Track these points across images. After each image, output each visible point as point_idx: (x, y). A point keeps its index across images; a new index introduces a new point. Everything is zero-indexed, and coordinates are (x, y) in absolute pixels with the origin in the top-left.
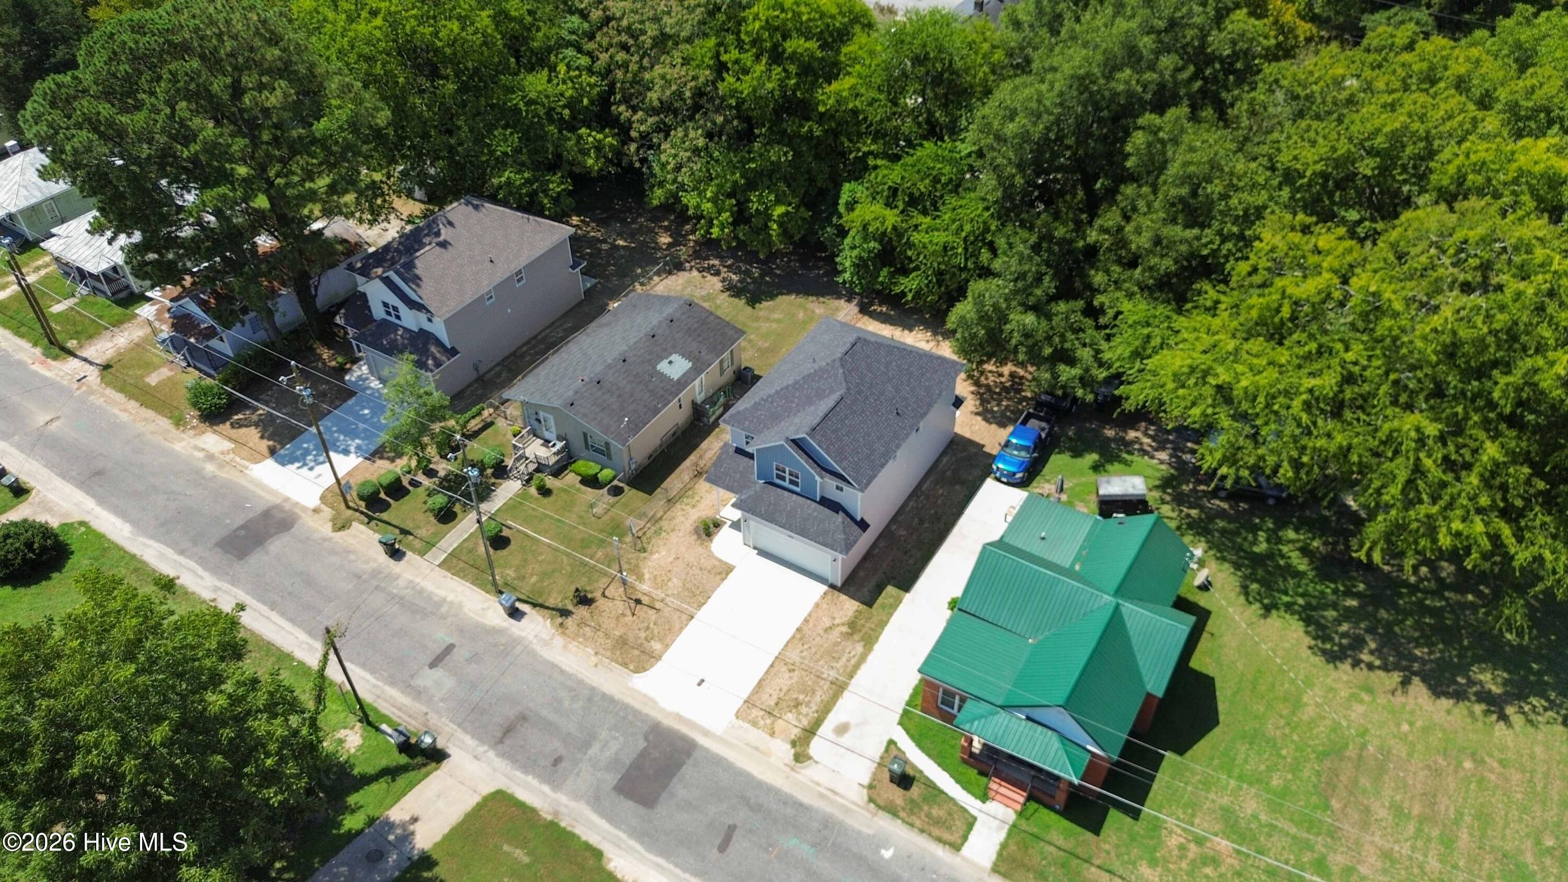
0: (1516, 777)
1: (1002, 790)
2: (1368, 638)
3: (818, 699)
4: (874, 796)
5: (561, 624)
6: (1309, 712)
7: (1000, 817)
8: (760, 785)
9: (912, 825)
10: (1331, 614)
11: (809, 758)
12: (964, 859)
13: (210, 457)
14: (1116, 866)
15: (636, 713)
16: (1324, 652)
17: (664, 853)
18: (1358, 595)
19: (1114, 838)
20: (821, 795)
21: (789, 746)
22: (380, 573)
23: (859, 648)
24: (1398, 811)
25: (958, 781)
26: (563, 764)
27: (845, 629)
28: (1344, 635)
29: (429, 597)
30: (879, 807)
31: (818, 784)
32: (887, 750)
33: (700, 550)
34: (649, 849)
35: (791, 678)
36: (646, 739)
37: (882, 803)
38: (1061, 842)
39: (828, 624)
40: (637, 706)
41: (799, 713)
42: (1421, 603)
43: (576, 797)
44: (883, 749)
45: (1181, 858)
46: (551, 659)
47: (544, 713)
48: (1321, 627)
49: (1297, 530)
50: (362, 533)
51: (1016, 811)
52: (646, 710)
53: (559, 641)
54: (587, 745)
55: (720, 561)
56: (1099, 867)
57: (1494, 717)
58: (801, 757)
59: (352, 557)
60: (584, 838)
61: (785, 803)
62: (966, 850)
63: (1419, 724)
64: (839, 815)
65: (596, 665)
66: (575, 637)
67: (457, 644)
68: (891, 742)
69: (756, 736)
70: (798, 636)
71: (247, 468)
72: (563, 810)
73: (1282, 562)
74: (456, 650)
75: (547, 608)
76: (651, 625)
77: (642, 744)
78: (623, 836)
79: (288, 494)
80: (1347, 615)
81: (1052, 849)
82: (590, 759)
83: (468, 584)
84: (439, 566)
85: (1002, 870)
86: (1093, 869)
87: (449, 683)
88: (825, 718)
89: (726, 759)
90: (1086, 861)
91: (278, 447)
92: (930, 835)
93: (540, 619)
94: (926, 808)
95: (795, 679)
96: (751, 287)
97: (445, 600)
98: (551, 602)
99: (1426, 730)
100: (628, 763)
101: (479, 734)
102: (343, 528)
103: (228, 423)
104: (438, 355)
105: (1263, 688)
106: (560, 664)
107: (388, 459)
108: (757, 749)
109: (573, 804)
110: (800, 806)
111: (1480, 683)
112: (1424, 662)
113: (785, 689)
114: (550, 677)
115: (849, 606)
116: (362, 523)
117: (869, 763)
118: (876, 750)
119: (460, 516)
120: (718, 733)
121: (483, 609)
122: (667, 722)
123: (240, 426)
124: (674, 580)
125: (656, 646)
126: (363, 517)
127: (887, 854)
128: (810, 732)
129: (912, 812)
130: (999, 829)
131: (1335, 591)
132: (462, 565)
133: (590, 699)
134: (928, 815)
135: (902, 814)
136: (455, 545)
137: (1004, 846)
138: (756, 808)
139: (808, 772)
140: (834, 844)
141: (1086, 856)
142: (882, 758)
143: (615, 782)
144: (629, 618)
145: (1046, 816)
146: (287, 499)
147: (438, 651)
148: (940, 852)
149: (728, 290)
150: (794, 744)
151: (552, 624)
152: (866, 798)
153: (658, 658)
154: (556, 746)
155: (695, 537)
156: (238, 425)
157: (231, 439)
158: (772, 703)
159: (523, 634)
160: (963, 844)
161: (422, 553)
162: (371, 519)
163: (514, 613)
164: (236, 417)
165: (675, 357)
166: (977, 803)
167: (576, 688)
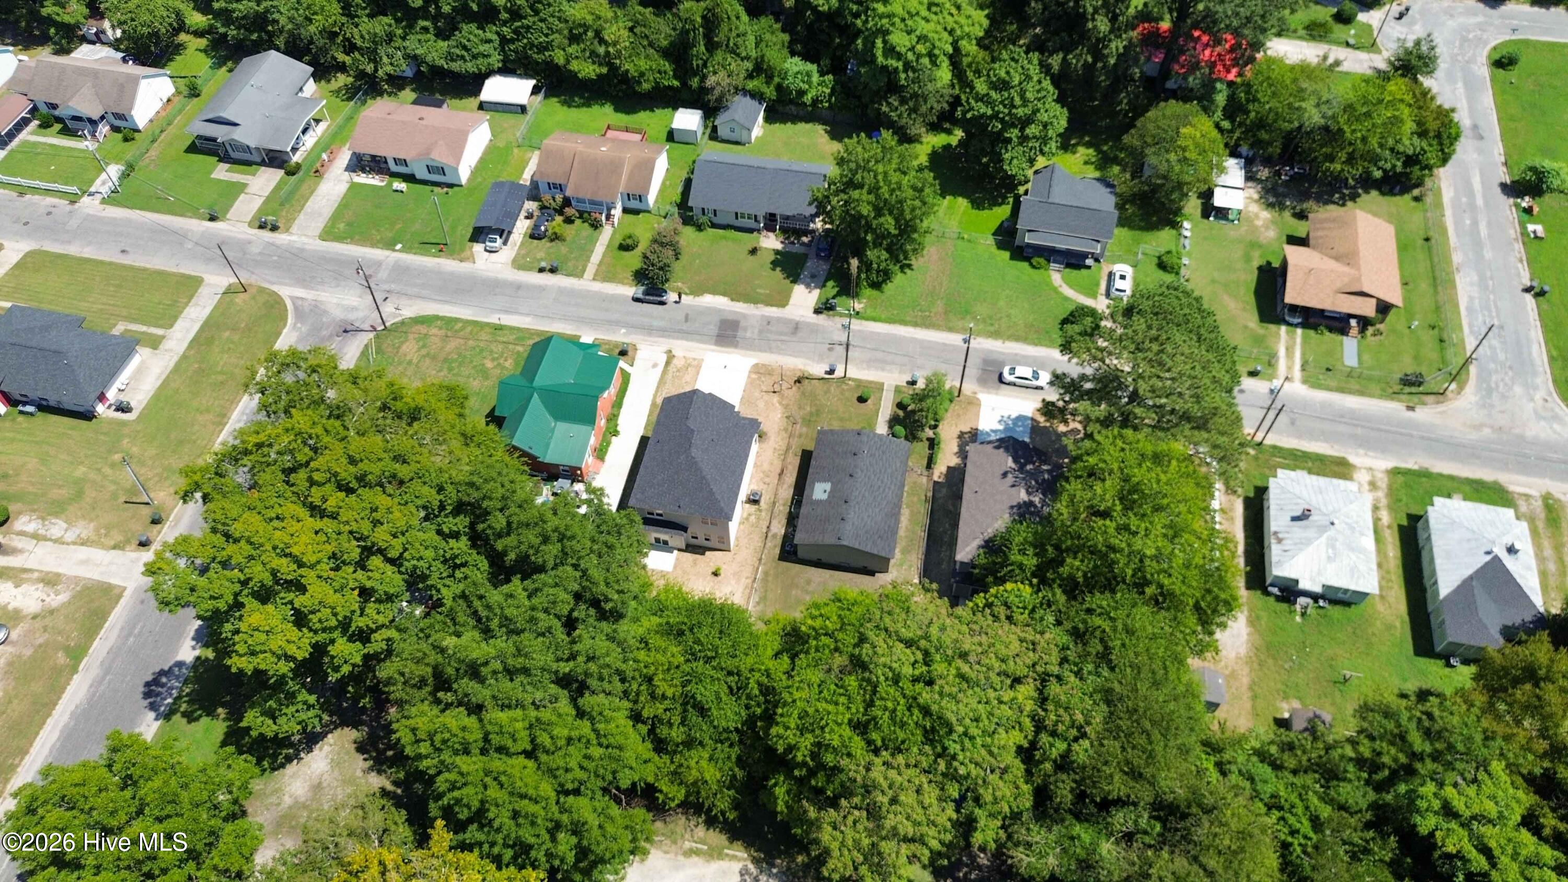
4: (633, 346)
5: (804, 373)
8: (681, 338)
11: (664, 352)
12: (592, 337)
17: (708, 307)
20: (655, 342)
21: (676, 355)
30: (630, 344)
35: (684, 380)
36: (737, 341)
40: (748, 352)
41: (675, 367)
43: (753, 315)
44: (634, 363)
46: (798, 359)
47: (786, 338)
52: (743, 352)
53: (801, 367)
54: (761, 332)
58: (668, 351)
60: (741, 302)
64: (645, 338)
66: (794, 370)
68: (631, 366)
69: (691, 355)
72: (755, 309)
75: (816, 378)
76: (761, 383)
77: (737, 338)
82: (755, 327)
83: (864, 379)
84: (885, 382)
88: (663, 367)
89: (699, 343)
91: (1035, 424)
93: (816, 374)
97: (869, 370)
98: (814, 381)
101: (808, 325)
108: (688, 351)
113: (685, 375)
117: (638, 356)
119: (896, 409)
120: (707, 352)
122: (731, 350)
124: (762, 406)
125: (753, 376)
127: (622, 331)
128: (668, 363)
129: (616, 344)
132: (873, 385)
133: (770, 349)
134: (609, 345)
135: (619, 343)
136: (885, 393)
138: (680, 331)
139: (663, 348)
142: (633, 359)
148: (602, 337)
150: (673, 356)
151: (808, 372)
152: (636, 345)
154: (773, 328)
158: (689, 368)
159: (819, 365)
160: (593, 340)
161: (898, 386)
167: (779, 351)
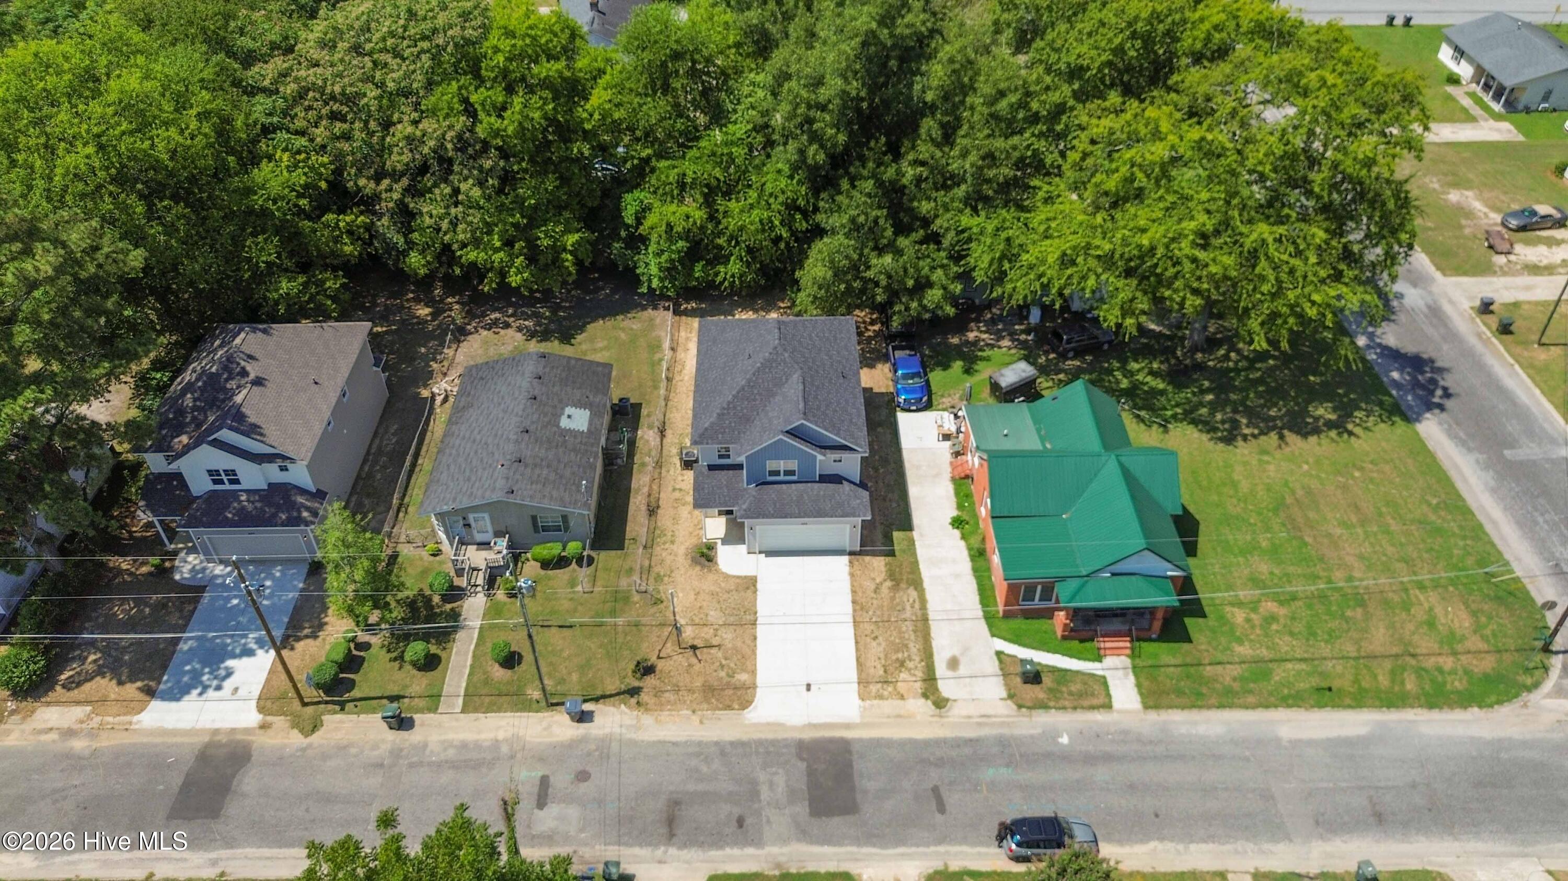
0: (1387, 468)
1: (1108, 645)
2: (1238, 417)
3: (914, 650)
4: (1020, 702)
5: (638, 703)
6: (1244, 486)
7: (1120, 666)
8: (927, 744)
9: (1064, 708)
10: (1204, 411)
11: (947, 700)
12: (1119, 712)
13: (69, 733)
14: (1220, 657)
15: (774, 742)
16: (1221, 439)
17: (900, 842)
18: (1209, 390)
19: (1203, 639)
20: (979, 724)
21: (923, 700)
22: (401, 750)
23: (913, 594)
24: (1343, 524)
25: (1071, 656)
26: (749, 821)
27: (889, 583)
28: (1223, 422)
29: (478, 746)
30: (1028, 708)
31: (969, 717)
32: (1001, 661)
33: (711, 577)
34: (884, 846)
35: (879, 644)
36: (802, 759)
37: (1029, 704)
38: (1173, 661)
39: (873, 587)
40: (770, 736)
41: (909, 670)
42: (1247, 379)
43: (785, 841)
44: (997, 663)
45: (1253, 627)
46: (655, 739)
47: (691, 787)
48: (1206, 423)
49: (1136, 361)
50: (341, 722)
51: (1128, 656)
52: (780, 735)
53: (647, 720)
54: (754, 794)
55: (738, 577)
56: (1210, 664)
57: (1346, 436)
58: (941, 703)
59: (353, 751)
60: (823, 871)
61: (959, 746)
62: (1116, 704)
63: (1311, 460)
64: (1006, 731)
65: (701, 722)
66: (661, 706)
67: (547, 773)
68: (999, 654)
69: (889, 706)
70: (858, 607)
71: (130, 723)
72: (782, 859)
73: (1146, 388)
74: (552, 779)
75: (611, 696)
76: (724, 662)
77: (803, 766)
78: (854, 849)
79: (209, 725)
80: (1214, 407)
81: (1172, 669)
82: (769, 804)
83: (508, 714)
84: (463, 712)
85: (1151, 704)
86: (1208, 668)
87: (573, 812)
88: (933, 662)
89: (882, 738)
90: (1200, 665)
91: (152, 684)
92: (1083, 708)
93: (612, 709)
94: (1064, 689)
95: (884, 644)
96: (552, 326)
97: (497, 741)
98: (611, 688)
99: (1318, 462)
100: (804, 787)
101: (643, 838)
102: (315, 728)
103: (58, 688)
104: (309, 504)
105: (1205, 483)
106: (667, 739)
107: (307, 637)
108: (899, 716)
109: (786, 850)
110: (970, 741)
111: (1321, 417)
112: (1281, 418)
113: (882, 656)
114: (668, 755)
115: (878, 564)
116: (335, 713)
117: (995, 679)
118: (993, 666)
119: (443, 655)
120: (857, 720)
121: (545, 729)
122: (807, 735)
123: (79, 684)
124: (712, 613)
125: (743, 677)
126: (330, 707)
127: (1064, 740)
128: (930, 679)
129: (1057, 699)
130: (1126, 675)
131: (1194, 394)
132: (487, 699)
133: (723, 753)
134: (1071, 693)
135: (1052, 704)
136: (464, 685)
137: (1139, 686)
138: (940, 763)
139: (956, 712)
140: (1021, 756)
141: (1196, 662)
142: (1001, 669)
143: (808, 810)
144: (698, 667)
145: (1149, 648)
146: (216, 732)
147: (536, 790)
148: (1099, 717)
149: (532, 337)
150: (925, 696)
151: (630, 707)
152: (1015, 707)
153: (754, 687)
154: (726, 809)
155: (698, 568)
156: (73, 684)
157: (78, 703)
158: (881, 672)
159: (607, 731)
160: (1110, 701)
161: (434, 709)
162: (342, 705)
163: (583, 717)
164: (63, 677)
165: (569, 410)
166: (1097, 665)
167: (701, 750)
